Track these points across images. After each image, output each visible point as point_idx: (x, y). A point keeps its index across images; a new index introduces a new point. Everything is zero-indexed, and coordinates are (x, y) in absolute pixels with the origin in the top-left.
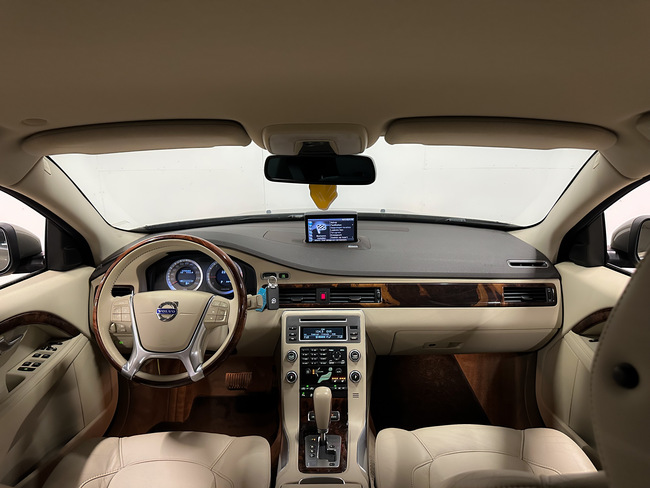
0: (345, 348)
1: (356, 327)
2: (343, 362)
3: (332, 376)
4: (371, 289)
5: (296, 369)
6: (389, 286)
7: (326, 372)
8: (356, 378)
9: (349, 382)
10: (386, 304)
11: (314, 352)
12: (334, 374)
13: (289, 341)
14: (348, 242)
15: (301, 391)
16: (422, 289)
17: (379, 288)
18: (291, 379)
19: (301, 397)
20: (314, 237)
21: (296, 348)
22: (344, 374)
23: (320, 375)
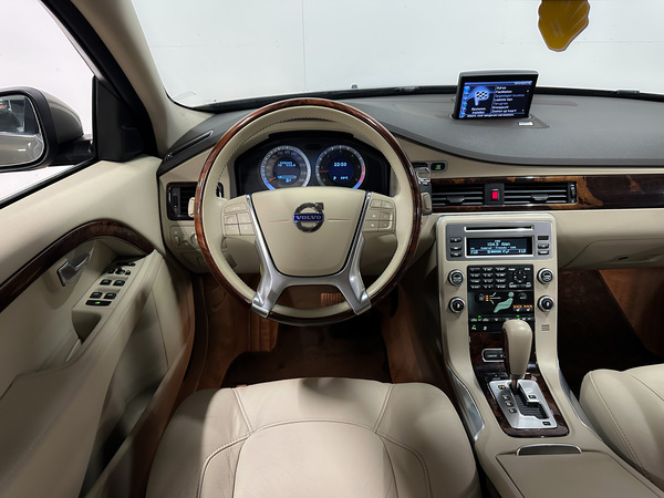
0: (531, 267)
1: (546, 238)
2: (528, 285)
3: (514, 303)
4: (562, 184)
5: (462, 294)
6: (589, 179)
7: (505, 298)
8: (546, 305)
9: (537, 311)
10: (584, 205)
11: (487, 272)
12: (516, 301)
13: (451, 257)
14: (518, 117)
15: (471, 324)
16: (634, 184)
17: (575, 183)
18: (456, 307)
19: (471, 331)
20: (469, 111)
21: (461, 266)
22: (530, 300)
23: (497, 302)
